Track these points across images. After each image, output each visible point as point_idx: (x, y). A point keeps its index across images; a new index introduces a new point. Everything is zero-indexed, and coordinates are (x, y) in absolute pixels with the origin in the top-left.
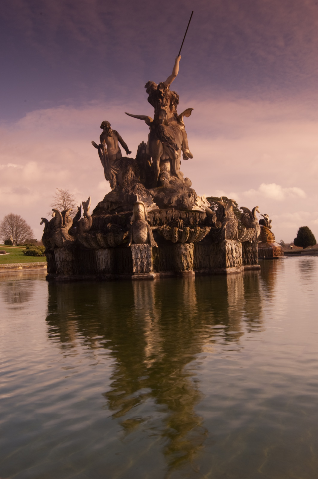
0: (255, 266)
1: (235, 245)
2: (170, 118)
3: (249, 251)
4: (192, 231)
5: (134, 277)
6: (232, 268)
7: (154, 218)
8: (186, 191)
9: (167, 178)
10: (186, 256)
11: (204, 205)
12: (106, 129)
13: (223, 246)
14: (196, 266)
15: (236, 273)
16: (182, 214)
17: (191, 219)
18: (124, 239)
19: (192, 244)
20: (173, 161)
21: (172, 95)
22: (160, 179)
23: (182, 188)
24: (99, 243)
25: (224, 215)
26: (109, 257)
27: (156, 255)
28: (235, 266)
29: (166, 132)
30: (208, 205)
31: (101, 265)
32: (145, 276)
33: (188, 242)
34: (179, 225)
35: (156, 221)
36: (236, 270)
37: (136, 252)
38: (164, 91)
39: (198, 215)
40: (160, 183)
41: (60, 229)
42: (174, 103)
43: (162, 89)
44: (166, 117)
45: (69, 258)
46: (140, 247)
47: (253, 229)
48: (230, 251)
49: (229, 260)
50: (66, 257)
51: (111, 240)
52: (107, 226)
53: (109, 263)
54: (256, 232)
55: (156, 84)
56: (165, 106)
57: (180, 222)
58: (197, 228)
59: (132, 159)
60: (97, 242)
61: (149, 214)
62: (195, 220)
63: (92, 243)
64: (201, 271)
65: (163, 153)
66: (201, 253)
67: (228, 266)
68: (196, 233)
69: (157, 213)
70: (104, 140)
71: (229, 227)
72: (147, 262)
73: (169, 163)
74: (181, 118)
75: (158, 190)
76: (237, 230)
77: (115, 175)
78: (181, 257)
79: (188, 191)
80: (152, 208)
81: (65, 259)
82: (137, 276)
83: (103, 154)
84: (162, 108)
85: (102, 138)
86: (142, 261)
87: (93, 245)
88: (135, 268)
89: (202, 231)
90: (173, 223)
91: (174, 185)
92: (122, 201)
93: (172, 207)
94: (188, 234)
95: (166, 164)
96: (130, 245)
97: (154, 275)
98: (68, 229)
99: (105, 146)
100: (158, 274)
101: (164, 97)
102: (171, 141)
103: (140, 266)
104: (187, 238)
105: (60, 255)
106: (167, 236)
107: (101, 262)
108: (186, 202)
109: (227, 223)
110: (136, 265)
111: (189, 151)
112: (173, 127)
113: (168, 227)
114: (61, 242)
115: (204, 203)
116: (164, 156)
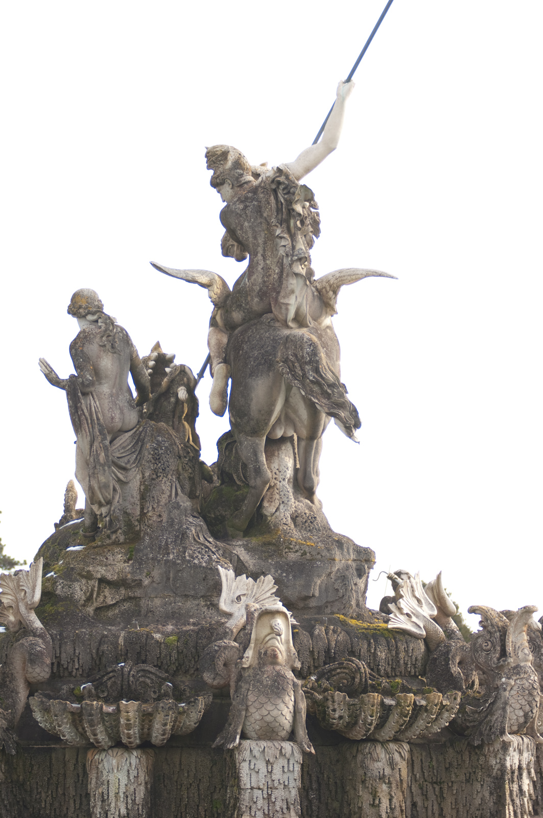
8: (352, 559)
9: (285, 504)
11: (419, 609)
16: (358, 642)
17: (384, 657)
19: (405, 748)
24: (123, 731)
25: (504, 654)
30: (431, 613)
33: (398, 739)
37: (252, 767)
39: (403, 643)
40: (263, 523)
44: (302, 297)
46: (269, 752)
48: (516, 773)
49: (513, 802)
52: (123, 670)
56: (304, 262)
57: (363, 671)
62: (394, 663)
65: (280, 418)
71: (518, 694)
72: (286, 800)
73: (292, 451)
76: (538, 706)
78: (375, 786)
84: (294, 267)
86: (269, 796)
91: (311, 531)
92: (146, 582)
95: (282, 453)
103: (264, 813)
109: (512, 682)
110: (251, 808)
112: (316, 330)
115: (419, 601)
116: (281, 428)
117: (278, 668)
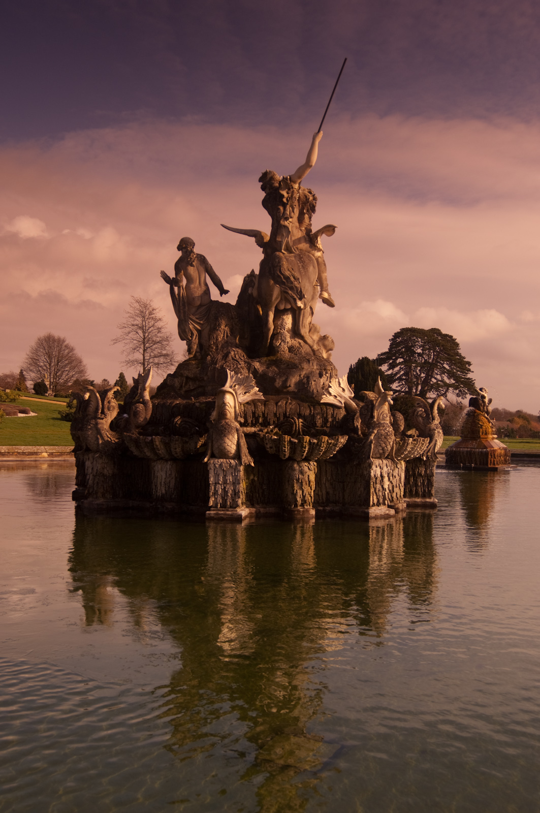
0: (428, 500)
1: (389, 468)
2: (296, 238)
3: (420, 475)
4: (314, 443)
5: (209, 514)
6: (380, 508)
7: (254, 413)
8: (315, 367)
9: (285, 342)
10: (302, 482)
11: (342, 394)
12: (186, 252)
13: (366, 470)
14: (319, 500)
15: (386, 517)
16: (303, 409)
17: (319, 417)
18: (200, 447)
19: (313, 465)
20: (297, 312)
21: (306, 197)
22: (273, 343)
23: (309, 361)
24: (157, 452)
25: (372, 417)
26: (173, 475)
27: (252, 477)
28: (387, 504)
29: (285, 267)
30: (350, 395)
31: (159, 488)
32: (228, 515)
33: (307, 460)
34: (294, 429)
35: (257, 419)
36: (387, 512)
37: (216, 472)
38: (288, 193)
39: (330, 411)
40: (272, 350)
41: (96, 420)
42: (308, 211)
43: (283, 190)
44: (288, 238)
45: (108, 471)
46: (224, 465)
47: (426, 439)
48: (379, 479)
49: (376, 493)
50: (103, 469)
51: (177, 449)
52: (174, 421)
53: (172, 485)
54: (434, 442)
55: (278, 177)
56: (288, 219)
57: (297, 424)
58: (322, 438)
59: (228, 304)
60: (153, 449)
61: (246, 405)
62: (325, 420)
63: (146, 450)
64: (328, 508)
65: (281, 299)
66: (329, 478)
67: (374, 504)
68: (321, 446)
69: (260, 404)
70: (181, 272)
71: (379, 438)
72: (234, 490)
73: (291, 315)
74: (317, 239)
75: (267, 362)
76: (393, 444)
77: (196, 332)
78: (294, 484)
79: (318, 367)
80: (252, 395)
81: (101, 473)
82: (215, 512)
83: (177, 296)
84: (282, 222)
85: (180, 266)
86: (225, 488)
87: (147, 453)
88: (214, 499)
89: (331, 443)
90: (286, 423)
91: (296, 354)
92: (205, 378)
93: (288, 393)
94: (306, 447)
95: (285, 317)
96: (206, 460)
97: (244, 511)
98: (109, 421)
99: (181, 281)
100: (253, 510)
101: (288, 204)
102: (292, 283)
103: (222, 497)
104: (305, 454)
105: (94, 465)
106: (271, 448)
107: (159, 483)
108: (314, 387)
109: (376, 432)
110: (215, 494)
111: (329, 295)
112: (300, 255)
113: (276, 431)
114: (96, 442)
115: (344, 390)
116: (282, 304)
117: (227, 421)
